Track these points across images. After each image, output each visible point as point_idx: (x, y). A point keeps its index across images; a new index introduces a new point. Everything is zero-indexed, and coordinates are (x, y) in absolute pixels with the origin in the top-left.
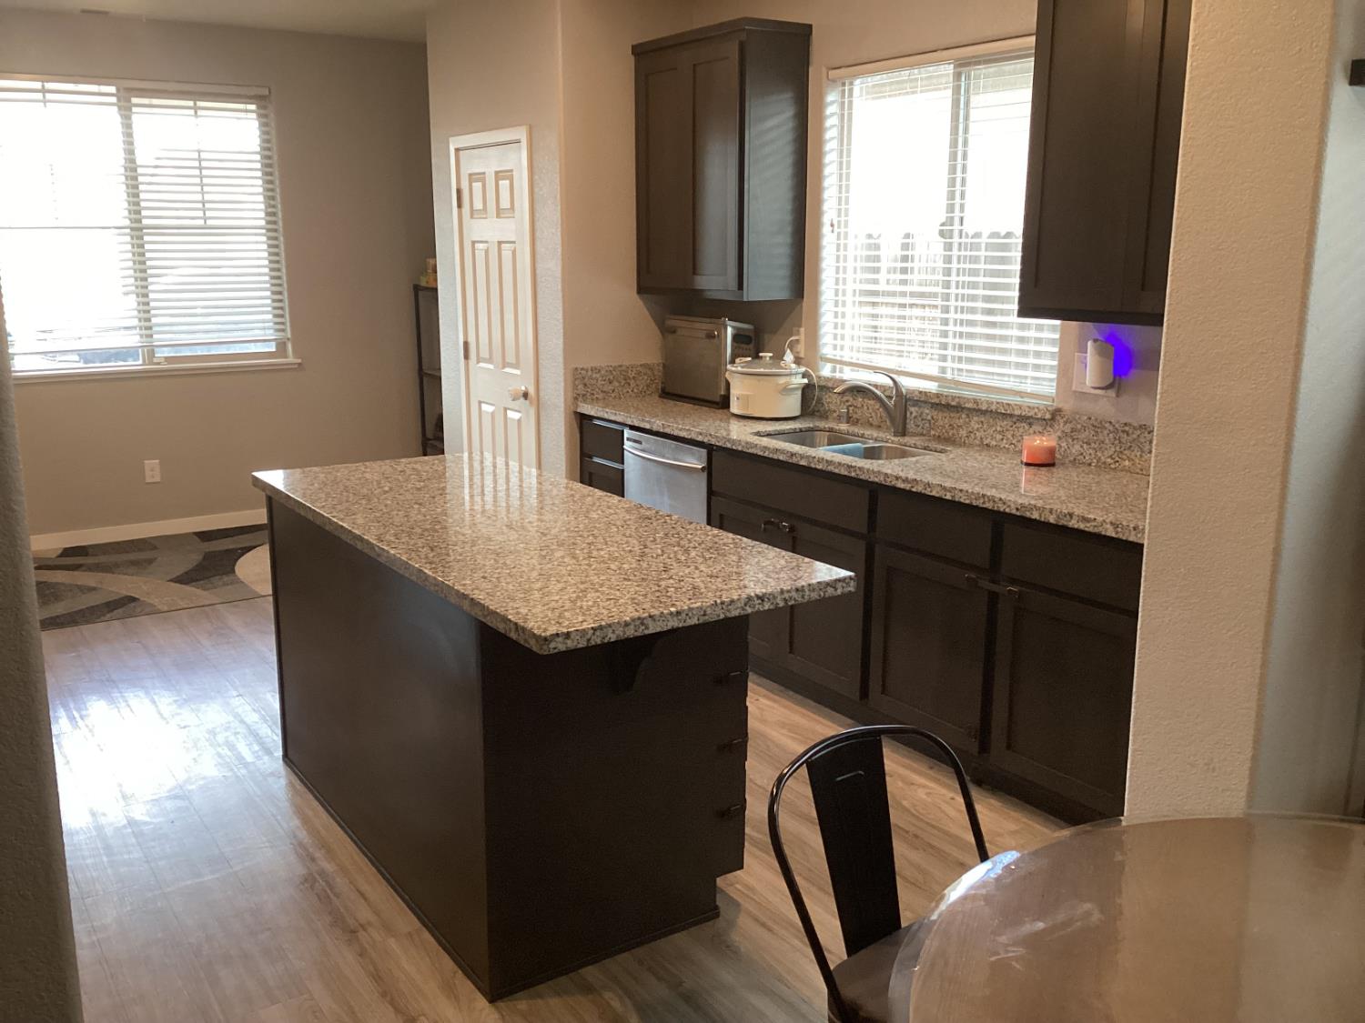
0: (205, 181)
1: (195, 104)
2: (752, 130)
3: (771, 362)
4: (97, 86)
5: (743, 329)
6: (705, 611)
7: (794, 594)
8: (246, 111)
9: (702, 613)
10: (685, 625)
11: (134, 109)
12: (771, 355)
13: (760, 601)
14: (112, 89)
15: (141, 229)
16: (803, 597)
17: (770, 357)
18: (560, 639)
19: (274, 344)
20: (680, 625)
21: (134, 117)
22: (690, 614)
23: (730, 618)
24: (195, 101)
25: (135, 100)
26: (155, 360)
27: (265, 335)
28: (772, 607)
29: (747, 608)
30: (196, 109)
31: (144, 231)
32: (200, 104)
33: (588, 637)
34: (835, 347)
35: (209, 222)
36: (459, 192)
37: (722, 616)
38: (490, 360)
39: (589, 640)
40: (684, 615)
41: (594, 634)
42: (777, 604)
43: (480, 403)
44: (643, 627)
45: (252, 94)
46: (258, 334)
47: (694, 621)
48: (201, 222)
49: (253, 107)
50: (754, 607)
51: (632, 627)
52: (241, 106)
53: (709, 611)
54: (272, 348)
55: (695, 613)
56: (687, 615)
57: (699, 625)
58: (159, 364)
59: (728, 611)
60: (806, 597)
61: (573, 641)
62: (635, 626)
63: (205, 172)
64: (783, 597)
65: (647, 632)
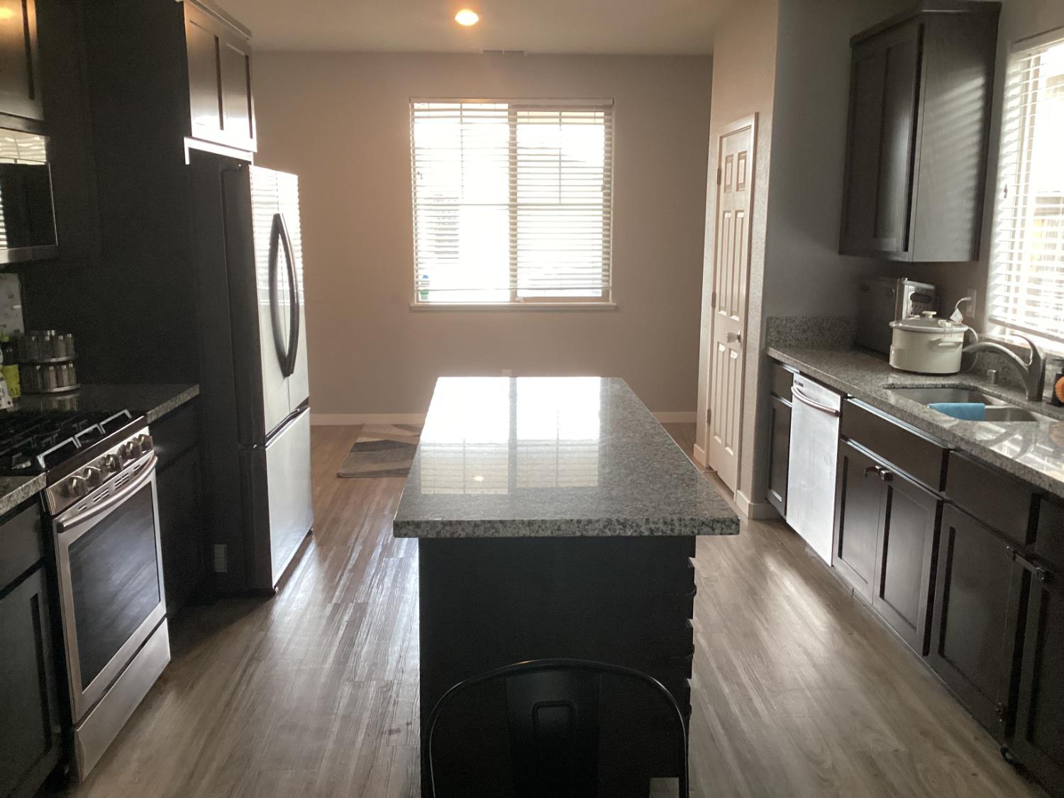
0: (563, 170)
1: (560, 115)
2: (926, 103)
3: (934, 320)
4: (493, 105)
5: (923, 289)
6: (559, 526)
7: (661, 526)
8: (595, 117)
9: (556, 528)
10: (537, 535)
11: (519, 120)
12: (935, 313)
13: (621, 527)
14: (505, 106)
15: (515, 206)
16: (672, 530)
17: (934, 316)
18: (411, 528)
19: (600, 290)
20: (533, 535)
21: (518, 126)
22: (543, 527)
23: (586, 537)
24: (560, 112)
25: (519, 114)
26: (517, 299)
27: (593, 284)
28: (635, 534)
29: (607, 530)
30: (560, 117)
31: (519, 207)
32: (564, 114)
33: (438, 529)
34: (1006, 310)
35: (563, 201)
36: (719, 171)
37: (578, 534)
38: (725, 309)
39: (438, 533)
40: (536, 527)
41: (443, 528)
42: (641, 532)
43: (718, 343)
44: (494, 531)
45: (601, 105)
46: (589, 283)
47: (548, 533)
48: (557, 201)
49: (602, 114)
50: (615, 532)
51: (482, 528)
52: (592, 114)
53: (563, 527)
54: (599, 293)
55: (547, 525)
56: (540, 527)
57: (551, 538)
58: (519, 302)
59: (586, 530)
60: (676, 531)
61: (423, 530)
62: (485, 528)
63: (563, 164)
64: (648, 526)
65: (497, 535)
